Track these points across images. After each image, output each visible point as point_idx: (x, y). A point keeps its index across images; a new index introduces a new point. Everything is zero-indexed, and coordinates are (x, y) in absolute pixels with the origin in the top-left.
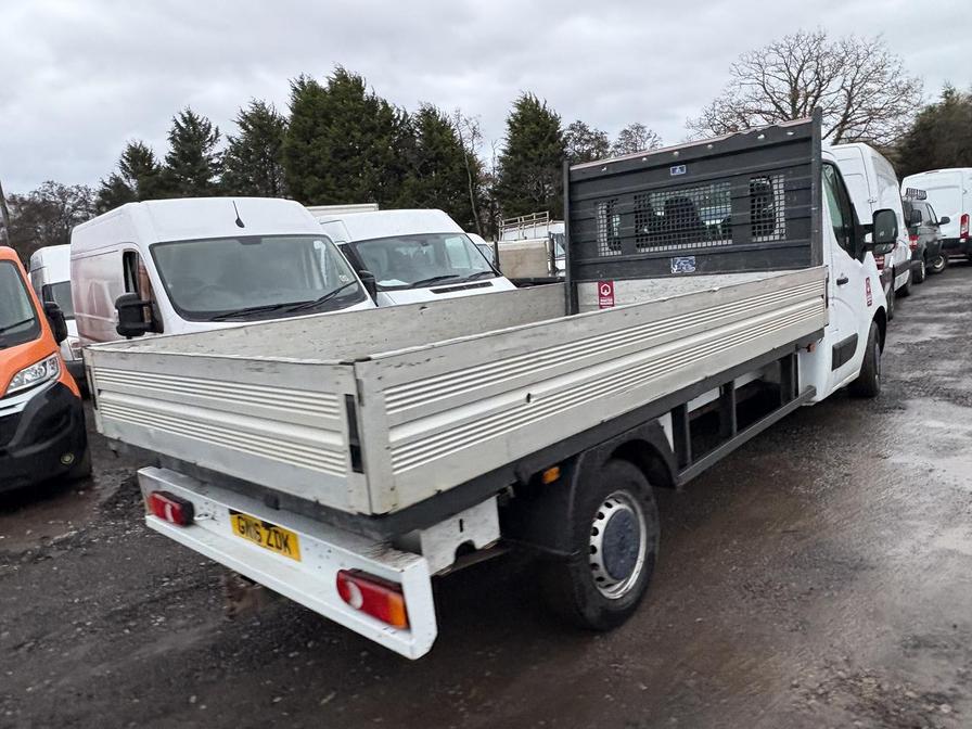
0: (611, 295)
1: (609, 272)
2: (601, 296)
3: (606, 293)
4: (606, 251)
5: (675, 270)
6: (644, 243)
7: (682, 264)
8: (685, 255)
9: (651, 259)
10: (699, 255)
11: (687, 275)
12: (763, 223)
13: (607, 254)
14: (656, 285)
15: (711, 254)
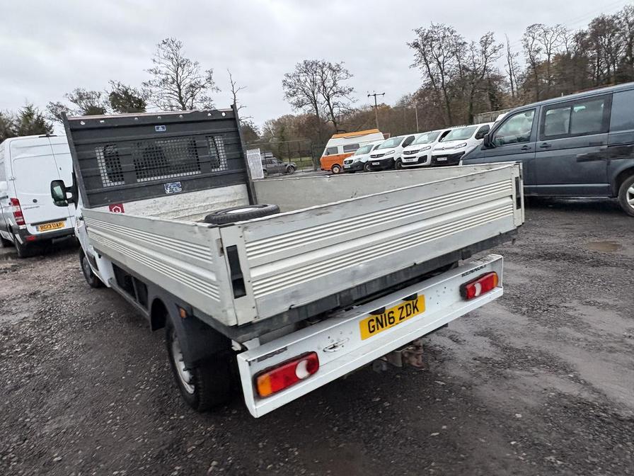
1: (116, 198)
3: (118, 213)
4: (109, 183)
5: (168, 191)
6: (143, 175)
7: (172, 187)
8: (173, 181)
9: (149, 186)
10: (183, 181)
11: (177, 194)
13: (109, 185)
14: (158, 202)
15: (190, 180)
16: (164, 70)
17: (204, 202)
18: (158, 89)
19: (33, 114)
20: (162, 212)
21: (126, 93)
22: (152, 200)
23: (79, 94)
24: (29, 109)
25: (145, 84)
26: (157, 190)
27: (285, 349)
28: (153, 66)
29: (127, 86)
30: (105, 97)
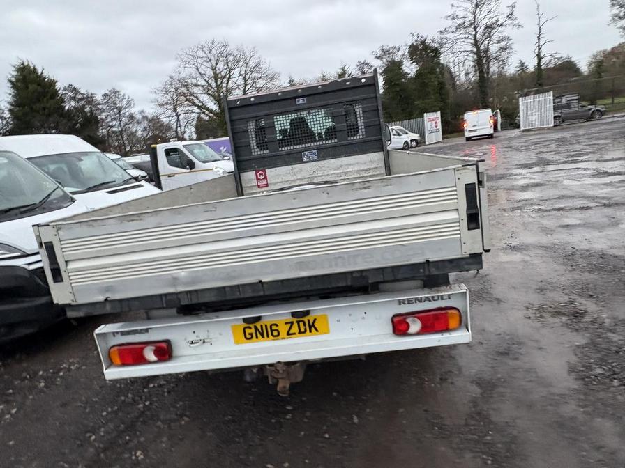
0: (265, 178)
1: (261, 165)
2: (258, 179)
3: (261, 177)
4: (257, 152)
5: (305, 159)
7: (309, 155)
8: (310, 149)
9: (289, 154)
10: (319, 149)
11: (313, 161)
12: (353, 130)
13: (259, 153)
14: (295, 169)
15: (326, 148)
16: (461, 14)
17: (338, 169)
18: (454, 35)
19: (345, 73)
20: (298, 178)
21: (423, 43)
22: (290, 167)
23: (383, 50)
24: (343, 69)
25: (441, 32)
26: (296, 158)
27: (147, 331)
28: (451, 12)
29: (425, 36)
30: (405, 50)
